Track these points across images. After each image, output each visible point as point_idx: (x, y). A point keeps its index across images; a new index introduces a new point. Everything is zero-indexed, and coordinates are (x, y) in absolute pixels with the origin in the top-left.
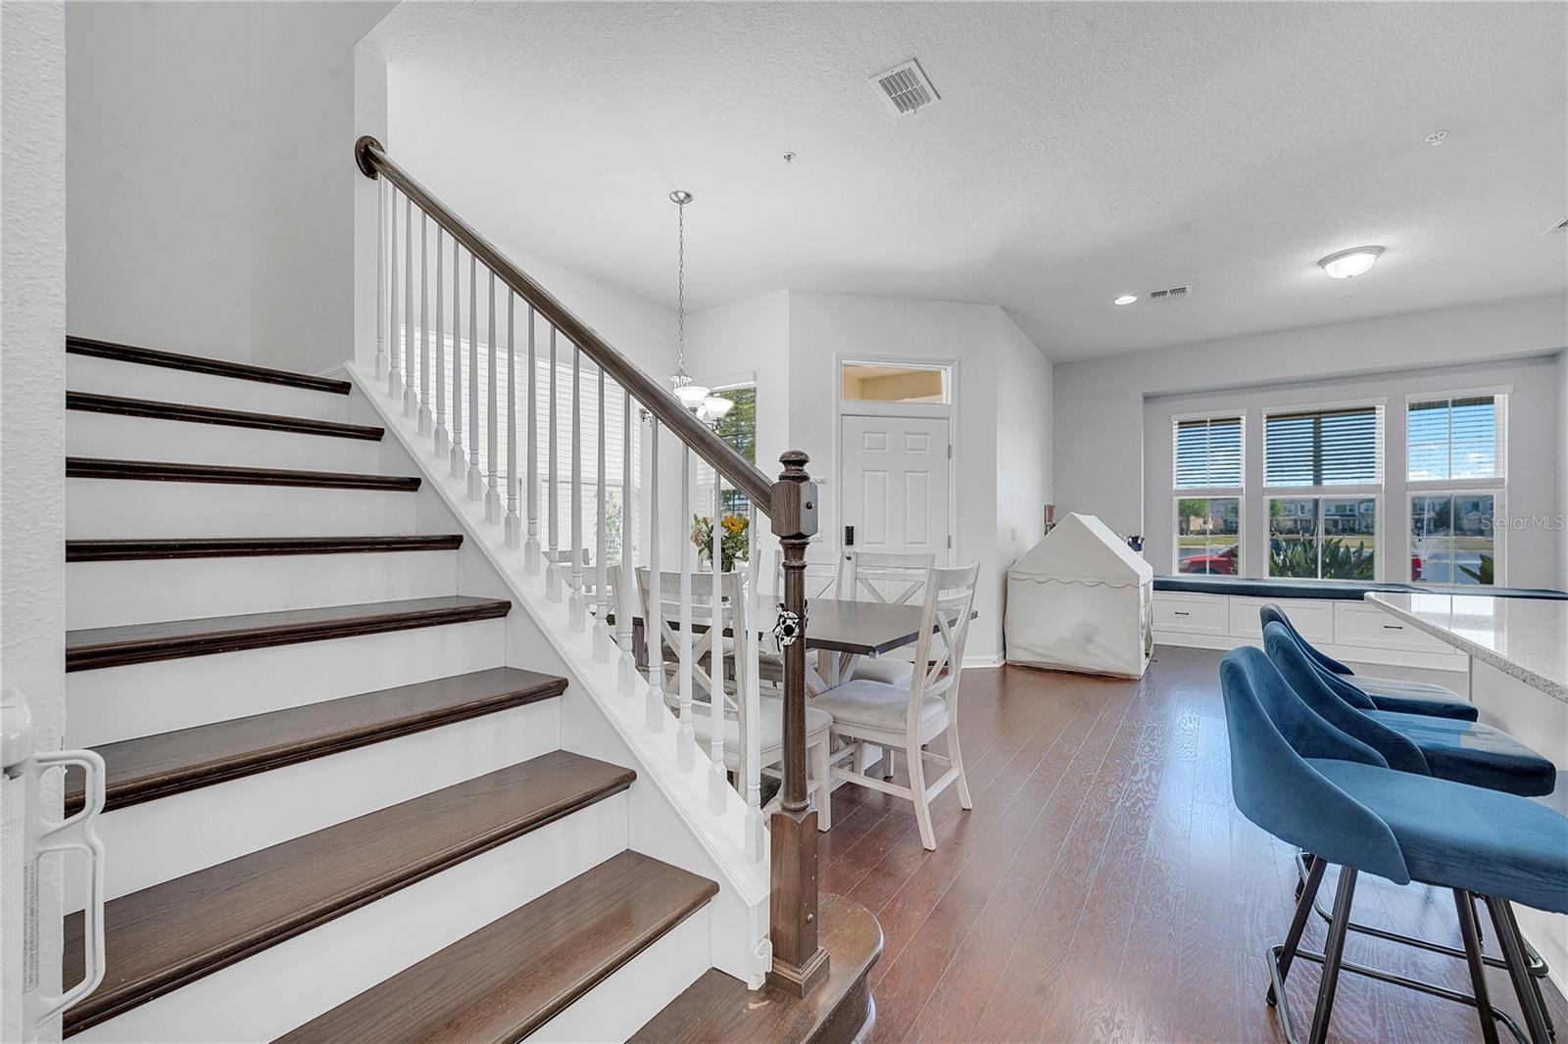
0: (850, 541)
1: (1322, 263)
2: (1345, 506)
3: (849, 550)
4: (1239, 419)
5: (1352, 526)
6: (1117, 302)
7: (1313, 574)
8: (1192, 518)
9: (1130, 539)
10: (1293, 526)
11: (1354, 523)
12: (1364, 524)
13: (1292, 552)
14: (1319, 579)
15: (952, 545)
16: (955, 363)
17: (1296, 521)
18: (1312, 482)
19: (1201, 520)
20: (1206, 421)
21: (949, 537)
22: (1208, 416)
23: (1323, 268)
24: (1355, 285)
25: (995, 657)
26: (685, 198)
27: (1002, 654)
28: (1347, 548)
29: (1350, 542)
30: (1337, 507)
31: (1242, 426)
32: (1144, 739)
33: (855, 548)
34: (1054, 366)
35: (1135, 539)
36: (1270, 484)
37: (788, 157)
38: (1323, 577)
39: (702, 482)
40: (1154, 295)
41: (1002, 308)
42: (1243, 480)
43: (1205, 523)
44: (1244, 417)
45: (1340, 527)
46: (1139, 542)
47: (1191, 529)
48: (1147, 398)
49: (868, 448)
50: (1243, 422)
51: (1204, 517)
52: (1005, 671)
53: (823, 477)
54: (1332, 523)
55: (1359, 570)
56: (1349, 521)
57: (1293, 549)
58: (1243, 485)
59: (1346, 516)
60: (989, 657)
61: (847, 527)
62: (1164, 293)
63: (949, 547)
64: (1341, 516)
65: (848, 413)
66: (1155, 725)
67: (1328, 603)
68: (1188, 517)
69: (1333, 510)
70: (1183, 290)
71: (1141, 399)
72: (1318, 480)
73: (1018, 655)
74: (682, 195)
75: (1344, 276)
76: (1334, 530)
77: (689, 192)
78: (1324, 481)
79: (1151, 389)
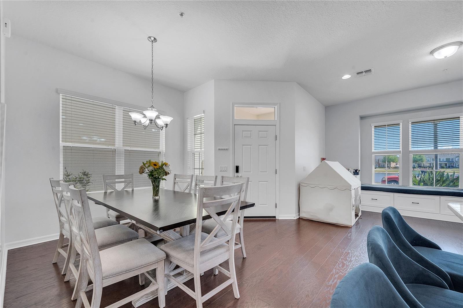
0: (237, 171)
1: (432, 53)
2: (450, 159)
3: (236, 174)
4: (399, 124)
5: (452, 165)
6: (343, 78)
7: (432, 185)
8: (392, 163)
9: (354, 171)
10: (429, 165)
11: (453, 164)
12: (457, 165)
13: (424, 175)
14: (434, 187)
15: (277, 173)
16: (278, 105)
17: (430, 164)
18: (433, 148)
19: (395, 164)
20: (386, 125)
21: (276, 170)
22: (386, 123)
23: (433, 55)
24: (447, 60)
25: (294, 215)
26: (154, 40)
27: (298, 214)
28: (448, 174)
29: (449, 172)
30: (446, 159)
31: (400, 127)
32: (342, 259)
33: (239, 174)
34: (325, 107)
35: (356, 171)
36: (413, 149)
37: (182, 15)
38: (436, 186)
39: (190, 150)
40: (358, 73)
41: (297, 83)
42: (401, 148)
43: (397, 164)
44: (401, 123)
45: (448, 166)
46: (358, 171)
47: (391, 166)
48: (362, 118)
49: (244, 137)
50: (401, 125)
51: (396, 162)
52: (299, 221)
53: (227, 148)
54: (444, 164)
55: (453, 183)
56: (451, 164)
57: (424, 174)
58: (401, 150)
59: (449, 162)
60: (293, 215)
61: (236, 166)
62: (362, 72)
63: (276, 174)
64: (448, 162)
65: (236, 124)
66: (350, 251)
67: (437, 197)
68: (390, 162)
69: (445, 160)
70: (370, 70)
71: (358, 118)
72: (436, 147)
73: (303, 215)
74: (153, 39)
75: (443, 57)
76: (445, 167)
77: (156, 38)
78: (439, 148)
79: (363, 114)
